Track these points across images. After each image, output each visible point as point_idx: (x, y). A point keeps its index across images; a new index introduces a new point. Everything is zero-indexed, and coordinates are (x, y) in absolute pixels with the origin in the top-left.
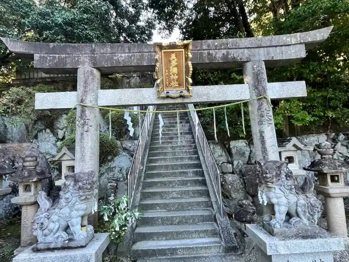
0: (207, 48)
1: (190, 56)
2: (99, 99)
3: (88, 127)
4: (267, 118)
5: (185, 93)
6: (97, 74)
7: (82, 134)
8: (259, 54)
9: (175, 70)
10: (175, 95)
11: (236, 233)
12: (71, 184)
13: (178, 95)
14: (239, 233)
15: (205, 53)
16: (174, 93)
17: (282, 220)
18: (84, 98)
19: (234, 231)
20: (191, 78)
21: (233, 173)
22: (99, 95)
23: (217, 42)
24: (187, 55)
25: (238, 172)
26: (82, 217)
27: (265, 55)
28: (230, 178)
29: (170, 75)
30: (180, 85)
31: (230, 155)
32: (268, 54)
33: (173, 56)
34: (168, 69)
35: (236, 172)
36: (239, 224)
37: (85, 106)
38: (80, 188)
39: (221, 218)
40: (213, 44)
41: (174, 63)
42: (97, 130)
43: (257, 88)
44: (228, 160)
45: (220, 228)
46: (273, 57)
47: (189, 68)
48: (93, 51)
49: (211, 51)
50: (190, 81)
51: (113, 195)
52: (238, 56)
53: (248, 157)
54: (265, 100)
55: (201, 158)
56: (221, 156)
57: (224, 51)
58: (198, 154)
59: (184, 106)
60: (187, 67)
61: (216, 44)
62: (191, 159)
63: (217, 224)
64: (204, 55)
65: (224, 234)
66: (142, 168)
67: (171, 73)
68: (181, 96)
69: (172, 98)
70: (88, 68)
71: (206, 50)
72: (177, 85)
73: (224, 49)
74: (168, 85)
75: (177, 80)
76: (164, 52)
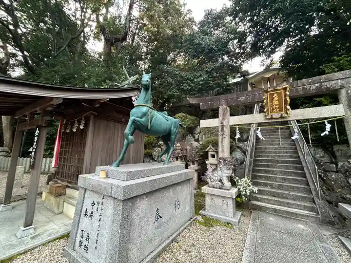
1: (288, 93)
2: (230, 122)
3: (225, 136)
5: (285, 115)
6: (229, 109)
7: (222, 139)
9: (277, 102)
10: (277, 117)
13: (280, 116)
15: (300, 88)
16: (276, 115)
18: (223, 121)
20: (290, 105)
21: (337, 172)
22: (230, 119)
24: (286, 93)
28: (333, 175)
29: (273, 106)
30: (281, 110)
31: (333, 156)
33: (275, 95)
34: (272, 102)
35: (341, 171)
37: (224, 126)
39: (319, 201)
40: (307, 81)
41: (276, 99)
44: (331, 161)
45: (318, 206)
47: (287, 101)
48: (227, 98)
49: (305, 87)
50: (289, 107)
52: (331, 86)
55: (301, 157)
56: (323, 157)
57: (318, 85)
58: (298, 154)
59: (286, 123)
61: (310, 81)
62: (291, 157)
64: (300, 90)
65: (321, 211)
66: (251, 160)
68: (282, 117)
69: (274, 118)
70: (224, 107)
71: (301, 86)
72: (279, 111)
73: (317, 83)
74: (272, 111)
75: (279, 108)
76: (269, 94)
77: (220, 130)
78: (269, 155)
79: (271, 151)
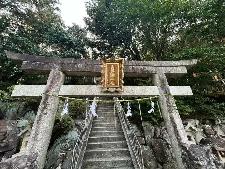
1: (123, 67)
2: (60, 91)
3: (47, 111)
4: (174, 108)
5: (119, 90)
7: (41, 116)
8: (162, 70)
9: (113, 75)
13: (114, 90)
16: (112, 89)
18: (50, 89)
20: (123, 80)
21: (145, 144)
22: (61, 88)
24: (121, 66)
25: (149, 144)
27: (165, 71)
30: (116, 84)
31: (142, 131)
32: (167, 70)
33: (112, 67)
34: (109, 74)
35: (148, 143)
37: (49, 95)
40: (135, 63)
41: (113, 71)
42: (54, 114)
43: (164, 88)
44: (141, 135)
46: (169, 72)
48: (62, 62)
49: (134, 67)
50: (123, 82)
51: (60, 164)
52: (150, 70)
53: (154, 133)
54: (170, 96)
55: (125, 133)
56: (137, 132)
58: (122, 130)
60: (121, 74)
61: (137, 63)
64: (130, 68)
66: (85, 140)
67: (110, 77)
68: (117, 91)
69: (110, 92)
70: (57, 71)
71: (131, 65)
72: (114, 85)
73: (141, 66)
74: (108, 84)
75: (114, 81)
76: (107, 64)
78: (102, 133)
79: (104, 129)
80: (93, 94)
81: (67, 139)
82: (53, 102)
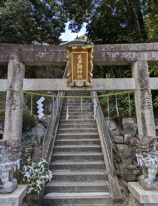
0: (105, 51)
1: (92, 57)
2: (23, 86)
3: (15, 106)
4: (147, 104)
5: (88, 84)
6: (23, 67)
7: (10, 111)
8: (144, 56)
9: (81, 67)
10: (80, 85)
11: (123, 190)
12: (3, 148)
13: (82, 85)
14: (125, 190)
15: (103, 54)
16: (79, 83)
17: (153, 179)
18: (13, 84)
19: (122, 188)
21: (124, 143)
22: (24, 82)
23: (112, 46)
24: (90, 56)
26: (10, 172)
27: (148, 57)
28: (121, 147)
29: (77, 70)
30: (84, 77)
32: (151, 56)
33: (80, 57)
34: (75, 65)
36: (125, 183)
37: (14, 91)
38: (9, 151)
39: (111, 178)
40: (110, 48)
41: (80, 61)
42: (21, 109)
43: (141, 82)
44: (120, 133)
45: (110, 185)
46: (154, 59)
47: (91, 65)
48: (20, 50)
49: (108, 53)
50: (92, 75)
51: (30, 157)
52: (128, 57)
54: (147, 91)
56: (115, 130)
57: (118, 53)
58: (97, 128)
59: (89, 93)
60: (89, 65)
61: (112, 47)
62: (91, 131)
63: (109, 182)
64: (103, 56)
65: (113, 190)
66: (53, 137)
67: (78, 69)
68: (85, 86)
69: (78, 87)
70: (16, 62)
71: (104, 52)
72: (82, 78)
73: (118, 51)
74: (75, 77)
75: (82, 74)
76: (73, 53)
77: (8, 95)
80: (58, 89)
81: (32, 136)
82: (19, 97)
